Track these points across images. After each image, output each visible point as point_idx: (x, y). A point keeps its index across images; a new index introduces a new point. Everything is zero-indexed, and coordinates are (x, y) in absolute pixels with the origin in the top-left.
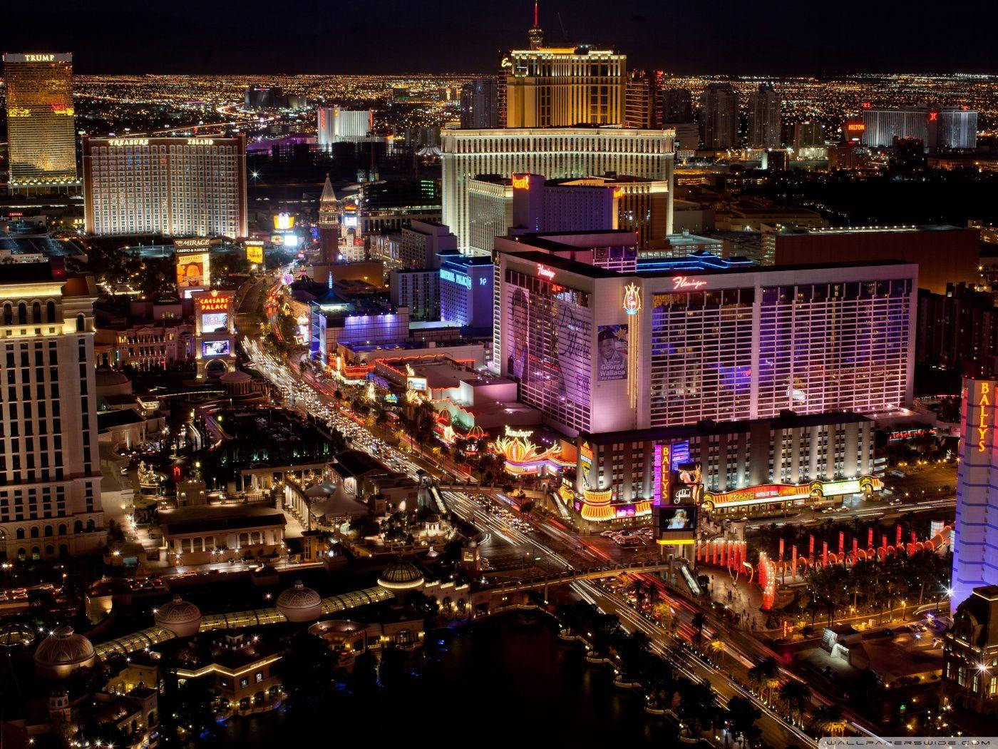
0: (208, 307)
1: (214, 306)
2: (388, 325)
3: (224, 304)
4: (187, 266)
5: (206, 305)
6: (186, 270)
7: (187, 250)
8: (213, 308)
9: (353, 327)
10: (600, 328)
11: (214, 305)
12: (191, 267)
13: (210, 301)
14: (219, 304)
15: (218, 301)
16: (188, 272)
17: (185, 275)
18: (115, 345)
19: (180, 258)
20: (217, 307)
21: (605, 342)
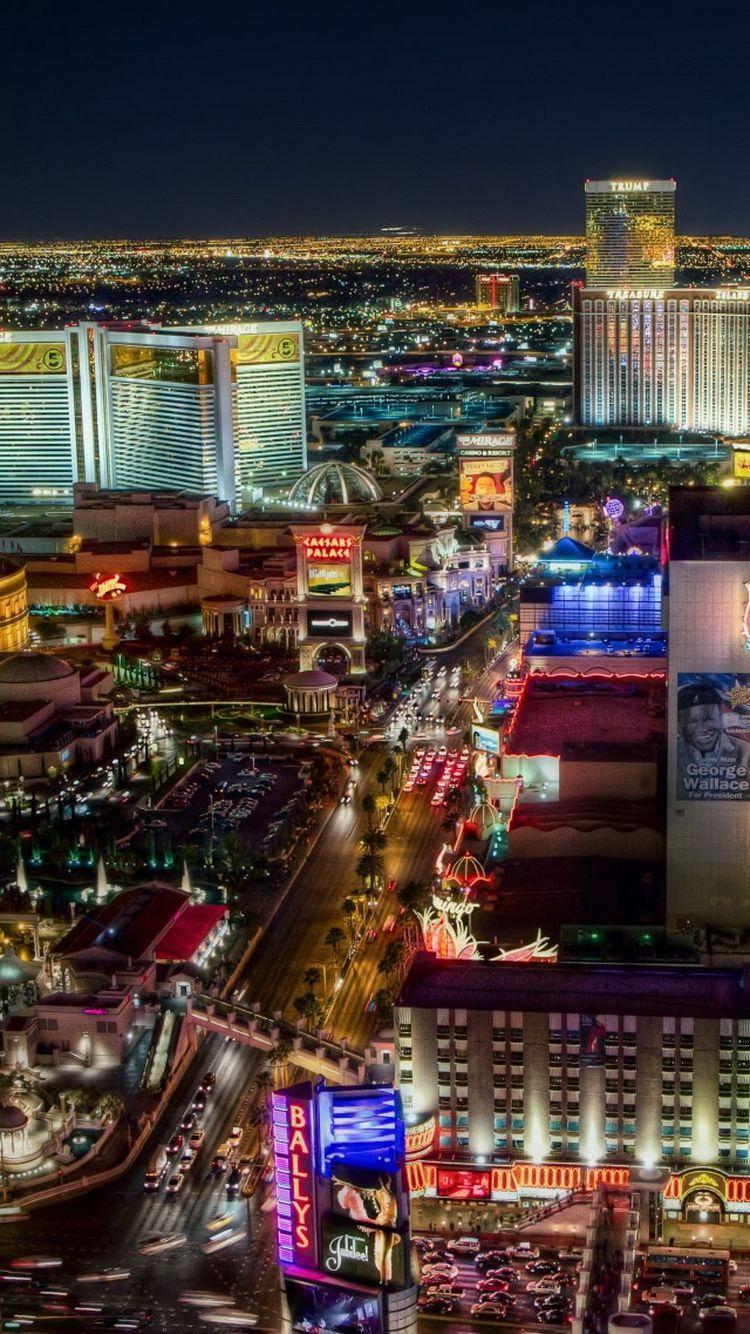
0: (318, 553)
1: (328, 552)
2: (636, 606)
3: (344, 548)
4: (476, 478)
5: (314, 548)
6: (474, 484)
7: (477, 453)
8: (325, 555)
9: (569, 605)
10: (681, 677)
11: (328, 550)
12: (482, 480)
13: (321, 542)
14: (337, 549)
15: (335, 542)
16: (478, 488)
17: (473, 491)
18: (246, 601)
19: (465, 464)
20: (333, 553)
21: (696, 711)
